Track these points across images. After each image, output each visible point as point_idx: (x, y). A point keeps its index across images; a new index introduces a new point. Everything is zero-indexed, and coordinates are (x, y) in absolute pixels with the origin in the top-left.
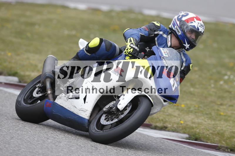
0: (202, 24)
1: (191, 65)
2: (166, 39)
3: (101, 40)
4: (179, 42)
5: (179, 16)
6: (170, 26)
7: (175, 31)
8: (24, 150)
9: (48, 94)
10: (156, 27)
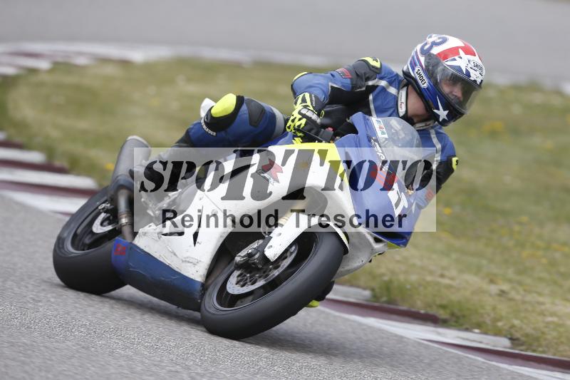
0: (480, 63)
1: (454, 160)
2: (396, 99)
5: (426, 44)
7: (415, 80)
9: (122, 226)
10: (370, 70)
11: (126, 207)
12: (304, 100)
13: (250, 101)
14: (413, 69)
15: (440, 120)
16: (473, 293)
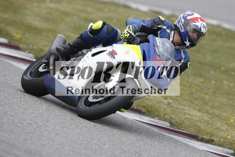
0: (206, 25)
1: (189, 63)
2: (169, 35)
3: (104, 24)
4: (181, 39)
5: (185, 14)
6: (175, 23)
7: (179, 28)
8: (67, 148)
9: (50, 70)
10: (160, 21)
11: (53, 63)
12: (129, 27)
13: (108, 25)
14: (178, 24)
15: (186, 46)
16: (157, 102)
